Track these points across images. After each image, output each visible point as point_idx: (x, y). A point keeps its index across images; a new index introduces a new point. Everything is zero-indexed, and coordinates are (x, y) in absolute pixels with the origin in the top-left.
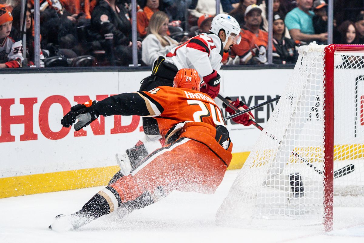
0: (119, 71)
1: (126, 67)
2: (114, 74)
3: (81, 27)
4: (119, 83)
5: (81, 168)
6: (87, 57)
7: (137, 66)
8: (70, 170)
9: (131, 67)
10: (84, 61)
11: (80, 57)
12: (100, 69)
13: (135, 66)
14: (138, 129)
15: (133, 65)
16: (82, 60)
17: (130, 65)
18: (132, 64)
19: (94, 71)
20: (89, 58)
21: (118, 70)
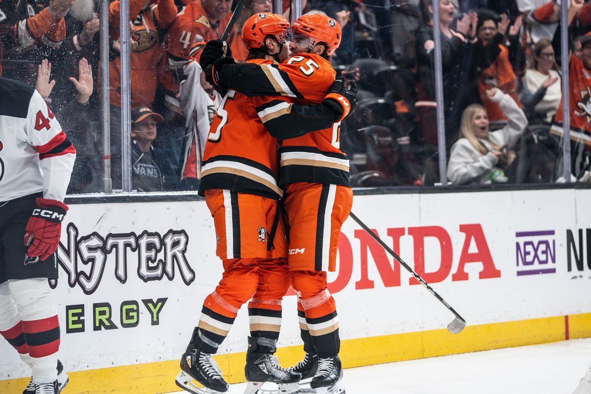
0: (420, 193)
1: (430, 187)
2: (412, 196)
3: (363, 129)
4: (420, 210)
5: (367, 336)
6: (373, 173)
7: (446, 185)
8: (350, 338)
9: (437, 186)
10: (368, 179)
11: (363, 173)
12: (392, 190)
13: (444, 185)
14: (450, 277)
15: (440, 184)
16: (366, 177)
17: (436, 184)
18: (439, 181)
19: (383, 193)
20: (376, 175)
21: (418, 191)
